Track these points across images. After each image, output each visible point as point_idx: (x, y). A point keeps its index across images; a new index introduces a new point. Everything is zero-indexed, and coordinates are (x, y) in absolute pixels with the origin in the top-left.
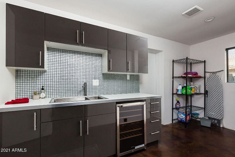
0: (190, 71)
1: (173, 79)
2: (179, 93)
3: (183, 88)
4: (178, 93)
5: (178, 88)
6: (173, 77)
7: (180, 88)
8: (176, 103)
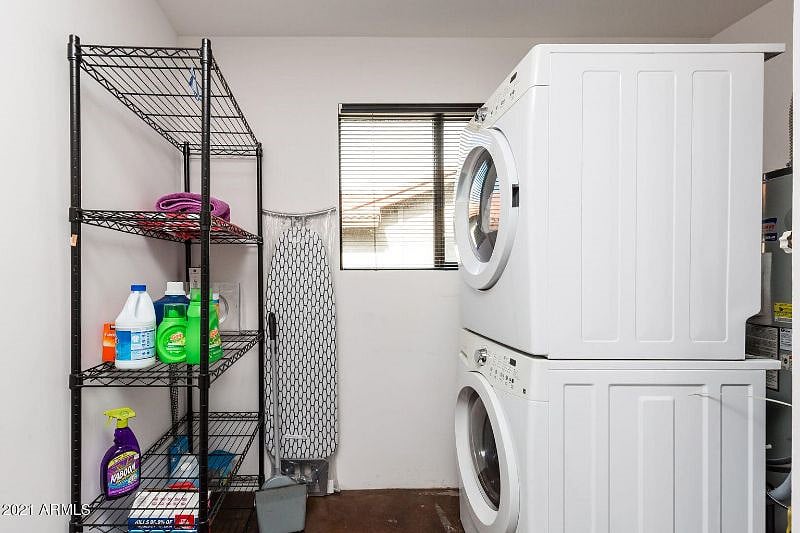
0: (182, 191)
1: (76, 230)
2: (136, 360)
3: (160, 311)
4: (120, 364)
5: (123, 322)
6: (77, 217)
7: (137, 314)
8: (110, 456)
